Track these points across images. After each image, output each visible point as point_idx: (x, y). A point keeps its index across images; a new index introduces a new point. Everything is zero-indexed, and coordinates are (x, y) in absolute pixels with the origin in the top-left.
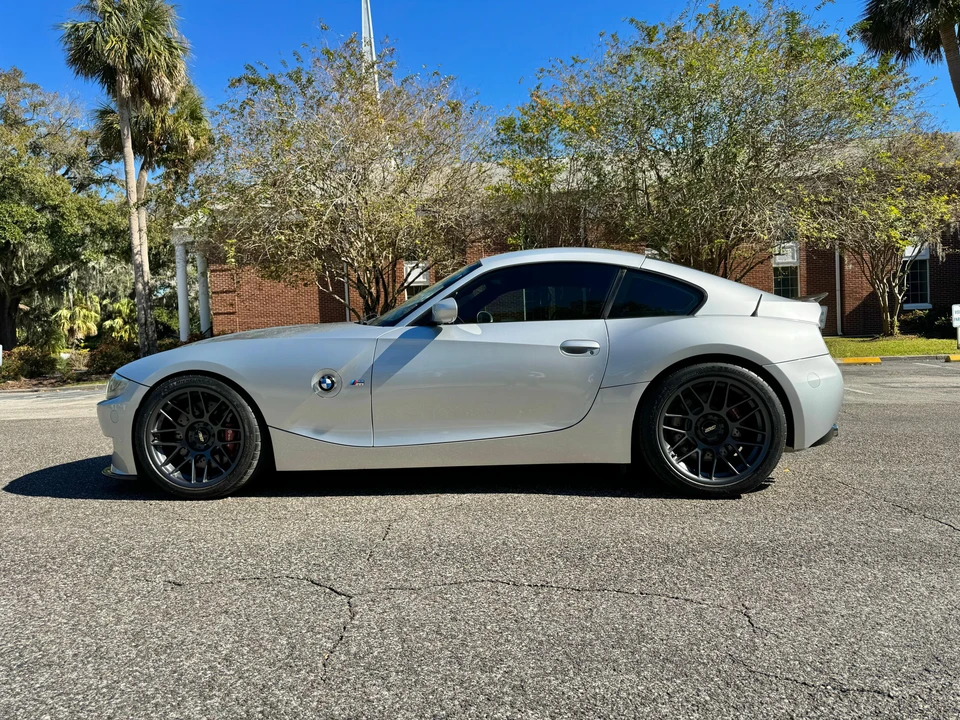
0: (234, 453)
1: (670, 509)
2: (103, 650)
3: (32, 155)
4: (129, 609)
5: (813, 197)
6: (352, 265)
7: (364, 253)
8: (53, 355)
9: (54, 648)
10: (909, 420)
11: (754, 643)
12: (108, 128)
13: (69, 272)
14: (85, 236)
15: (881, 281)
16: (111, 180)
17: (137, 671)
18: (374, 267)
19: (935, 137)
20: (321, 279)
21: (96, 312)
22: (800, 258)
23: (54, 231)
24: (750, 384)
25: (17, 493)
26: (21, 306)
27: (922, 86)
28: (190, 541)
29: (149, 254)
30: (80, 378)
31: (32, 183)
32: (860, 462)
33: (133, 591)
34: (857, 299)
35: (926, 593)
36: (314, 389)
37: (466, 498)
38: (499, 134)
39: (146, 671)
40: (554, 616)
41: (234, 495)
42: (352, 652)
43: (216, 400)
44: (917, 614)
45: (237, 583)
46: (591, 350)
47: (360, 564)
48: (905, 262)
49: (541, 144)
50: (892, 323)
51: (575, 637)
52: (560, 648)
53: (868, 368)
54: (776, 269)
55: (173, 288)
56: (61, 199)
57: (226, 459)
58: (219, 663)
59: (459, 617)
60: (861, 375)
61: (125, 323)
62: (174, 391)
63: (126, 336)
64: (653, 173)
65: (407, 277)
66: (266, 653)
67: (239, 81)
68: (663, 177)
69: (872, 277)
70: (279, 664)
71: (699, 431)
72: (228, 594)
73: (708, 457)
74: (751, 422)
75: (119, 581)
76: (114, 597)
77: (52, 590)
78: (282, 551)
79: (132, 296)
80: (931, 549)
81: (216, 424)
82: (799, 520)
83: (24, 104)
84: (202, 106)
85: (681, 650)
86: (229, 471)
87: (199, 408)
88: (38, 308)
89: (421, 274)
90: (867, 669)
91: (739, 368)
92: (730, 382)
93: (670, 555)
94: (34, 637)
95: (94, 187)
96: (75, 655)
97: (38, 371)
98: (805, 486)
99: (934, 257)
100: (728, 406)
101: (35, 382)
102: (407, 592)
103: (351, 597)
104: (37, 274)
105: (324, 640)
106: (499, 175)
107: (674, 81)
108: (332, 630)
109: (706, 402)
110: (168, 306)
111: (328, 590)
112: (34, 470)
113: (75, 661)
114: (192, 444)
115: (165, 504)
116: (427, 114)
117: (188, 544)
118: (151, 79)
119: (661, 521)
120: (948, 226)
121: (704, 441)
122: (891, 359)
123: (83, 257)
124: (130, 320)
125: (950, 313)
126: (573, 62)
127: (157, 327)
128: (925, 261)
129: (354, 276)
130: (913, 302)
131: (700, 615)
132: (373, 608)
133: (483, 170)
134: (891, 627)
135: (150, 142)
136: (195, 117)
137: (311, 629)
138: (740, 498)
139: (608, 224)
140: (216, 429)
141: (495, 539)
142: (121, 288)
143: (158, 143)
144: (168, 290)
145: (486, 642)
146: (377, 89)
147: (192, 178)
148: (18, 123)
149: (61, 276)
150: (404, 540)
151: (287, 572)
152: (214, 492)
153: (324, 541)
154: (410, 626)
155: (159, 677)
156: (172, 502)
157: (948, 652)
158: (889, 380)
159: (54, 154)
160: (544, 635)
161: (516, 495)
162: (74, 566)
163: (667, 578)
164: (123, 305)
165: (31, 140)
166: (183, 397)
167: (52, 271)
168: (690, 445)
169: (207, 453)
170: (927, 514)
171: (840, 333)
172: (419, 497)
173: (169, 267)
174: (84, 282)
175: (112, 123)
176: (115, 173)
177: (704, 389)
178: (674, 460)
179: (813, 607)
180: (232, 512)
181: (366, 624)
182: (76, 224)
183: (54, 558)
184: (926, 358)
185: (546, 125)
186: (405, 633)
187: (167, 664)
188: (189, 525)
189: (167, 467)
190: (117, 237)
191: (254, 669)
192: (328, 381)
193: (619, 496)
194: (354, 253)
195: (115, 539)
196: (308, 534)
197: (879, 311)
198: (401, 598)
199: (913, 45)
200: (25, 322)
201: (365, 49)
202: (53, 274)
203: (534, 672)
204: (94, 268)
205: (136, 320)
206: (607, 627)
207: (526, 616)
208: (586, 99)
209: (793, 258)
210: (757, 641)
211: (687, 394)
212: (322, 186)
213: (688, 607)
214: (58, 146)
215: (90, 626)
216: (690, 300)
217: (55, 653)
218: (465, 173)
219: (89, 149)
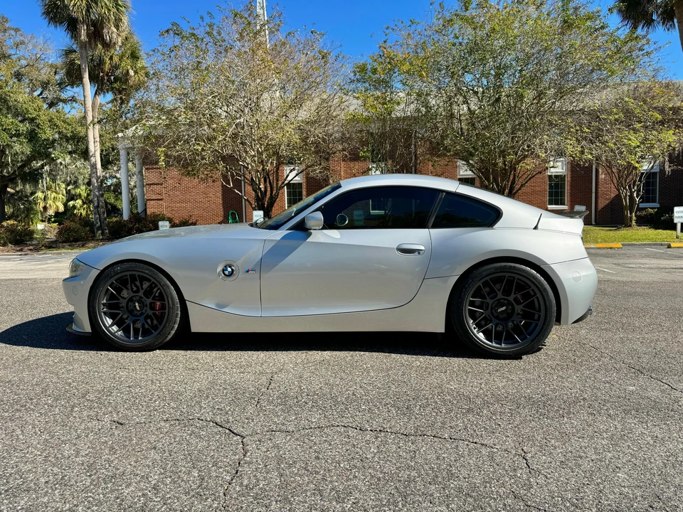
0: (161, 317)
1: (471, 367)
2: (66, 478)
3: (16, 80)
4: (85, 444)
5: (578, 128)
6: (247, 168)
7: (256, 159)
8: (32, 228)
9: (31, 476)
10: (641, 295)
11: (530, 482)
12: (72, 63)
13: (42, 167)
14: (54, 140)
15: (625, 188)
16: (73, 99)
17: (90, 497)
18: (263, 170)
19: (667, 86)
20: (225, 177)
21: (63, 195)
22: (567, 169)
23: (32, 137)
24: (531, 278)
25: (6, 343)
26: (9, 189)
27: (660, 47)
28: (129, 387)
29: (101, 154)
30: (51, 246)
31: (16, 101)
32: (606, 329)
33: (88, 428)
34: (607, 199)
35: (651, 442)
36: (219, 275)
37: (327, 354)
38: (355, 75)
39: (97, 497)
40: (389, 456)
41: (161, 348)
42: (245, 484)
43: (148, 280)
44: (645, 459)
45: (163, 424)
46: (419, 251)
47: (250, 409)
48: (642, 174)
49: (385, 84)
50: (631, 218)
51: (404, 475)
52: (392, 484)
53: (613, 251)
54: (550, 177)
55: (119, 179)
56: (37, 113)
57: (155, 322)
58: (150, 492)
59: (321, 456)
60: (608, 257)
61: (84, 203)
62: (118, 273)
63: (84, 213)
64: (465, 106)
65: (287, 177)
66: (183, 484)
67: (167, 31)
68: (472, 109)
69: (618, 185)
70: (192, 493)
71: (493, 311)
72: (156, 433)
73: (500, 328)
74: (531, 305)
75: (78, 420)
76: (74, 433)
77: (30, 427)
78: (195, 397)
79: (89, 184)
80: (656, 405)
81: (148, 298)
82: (563, 378)
83: (10, 42)
84: (140, 48)
85: (478, 487)
86: (157, 332)
87: (136, 286)
88: (21, 191)
89: (297, 175)
90: (609, 505)
91: (524, 267)
92: (517, 276)
93: (471, 406)
94: (17, 466)
95: (61, 104)
96: (47, 482)
97: (21, 240)
98: (567, 349)
99: (662, 171)
100: (515, 294)
101: (18, 249)
102: (284, 434)
103: (244, 438)
104: (19, 168)
105: (225, 473)
106: (354, 105)
107: (482, 40)
108: (231, 465)
109: (499, 291)
110: (114, 191)
111: (227, 431)
112: (17, 323)
113: (47, 487)
114: (131, 312)
115: (112, 354)
116: (304, 59)
117: (128, 389)
118: (103, 28)
119: (465, 377)
120: (674, 149)
121: (497, 318)
122: (629, 245)
123: (53, 156)
124: (87, 201)
125: (673, 212)
126: (410, 23)
127: (107, 207)
128: (656, 173)
129: (248, 177)
130: (646, 202)
131: (492, 458)
132: (260, 447)
133: (343, 100)
134: (626, 470)
135: (101, 74)
136: (134, 57)
137: (215, 464)
138: (521, 358)
139: (431, 142)
140: (148, 301)
141: (347, 390)
142: (81, 178)
143: (107, 75)
144: (115, 180)
145: (340, 478)
146: (268, 41)
147: (132, 102)
148: (5, 57)
149: (37, 170)
150: (283, 389)
151: (198, 415)
152: (147, 346)
153: (225, 389)
154: (286, 463)
155: (106, 502)
156: (116, 353)
157: (666, 492)
158: (628, 261)
159: (32, 80)
160: (381, 472)
161: (362, 353)
162: (46, 406)
163: (469, 426)
164: (82, 190)
165: (15, 69)
166: (125, 277)
167: (30, 165)
168: (487, 320)
169: (142, 318)
170: (653, 375)
171: (593, 223)
172: (294, 353)
173: (115, 164)
174: (54, 173)
175: (74, 60)
176: (76, 95)
177: (498, 280)
178: (475, 331)
179: (571, 452)
180: (159, 363)
181: (255, 460)
182: (47, 132)
183: (31, 399)
184: (654, 244)
185: (390, 70)
186: (282, 469)
187: (112, 491)
188: (129, 373)
189: (113, 327)
190: (78, 142)
191: (175, 497)
192: (229, 269)
193: (436, 356)
194: (248, 160)
195: (75, 384)
196: (213, 383)
197: (622, 208)
198: (280, 439)
199: (655, 17)
200: (12, 202)
201: (259, 11)
202: (31, 168)
203: (374, 504)
204: (61, 163)
205: (91, 202)
206: (426, 467)
207: (368, 456)
208: (419, 51)
209: (563, 169)
210: (532, 480)
211: (486, 284)
212: (226, 109)
213: (484, 451)
214: (34, 74)
215: (57, 458)
216: (490, 216)
217: (32, 480)
218: (330, 104)
219: (57, 77)
